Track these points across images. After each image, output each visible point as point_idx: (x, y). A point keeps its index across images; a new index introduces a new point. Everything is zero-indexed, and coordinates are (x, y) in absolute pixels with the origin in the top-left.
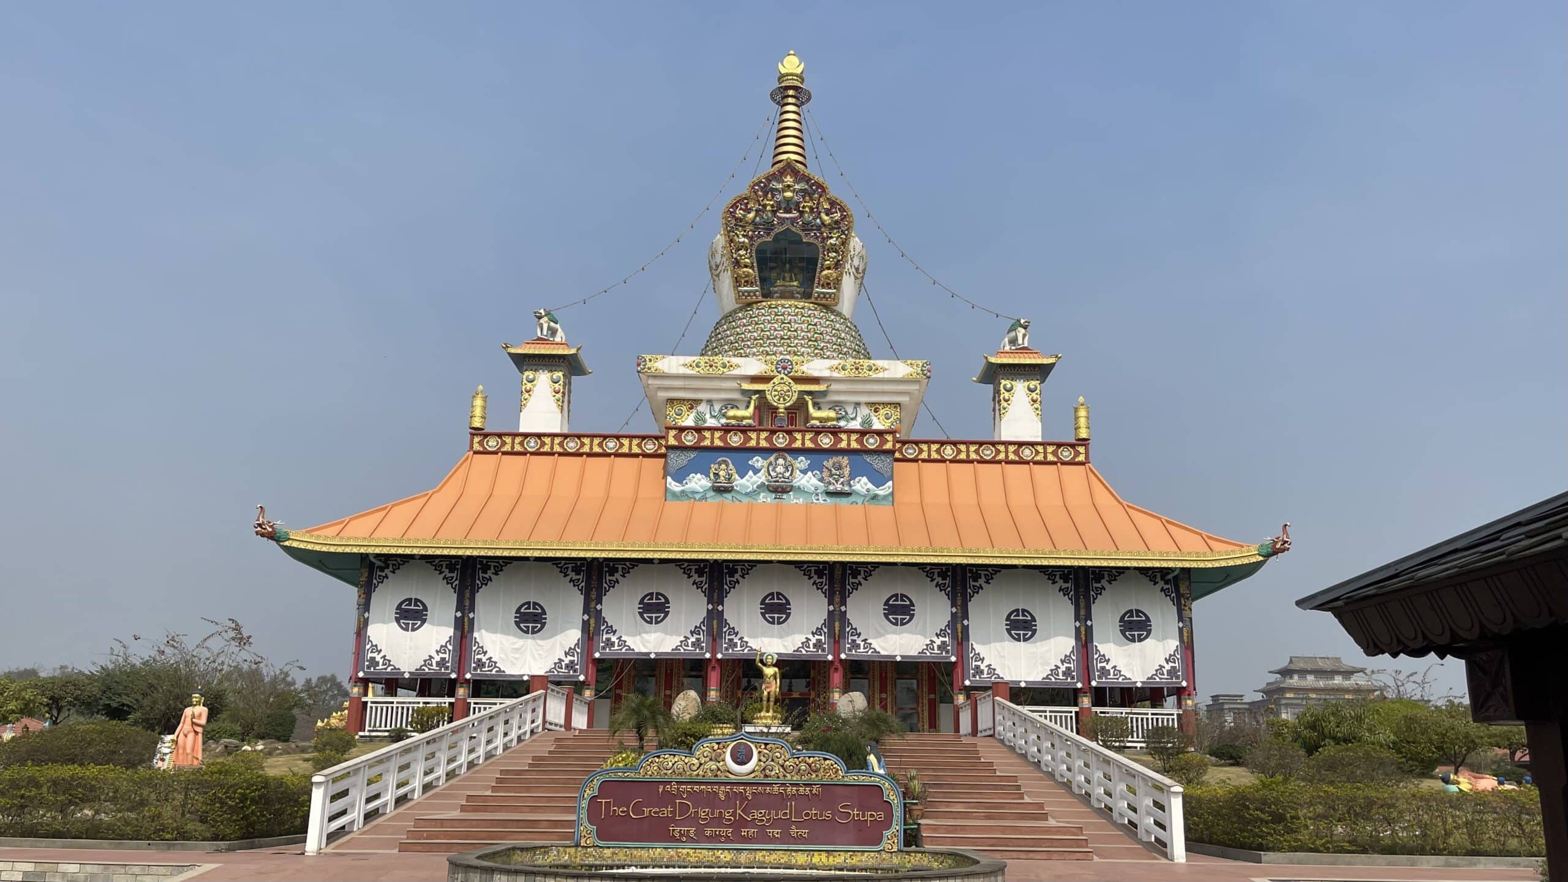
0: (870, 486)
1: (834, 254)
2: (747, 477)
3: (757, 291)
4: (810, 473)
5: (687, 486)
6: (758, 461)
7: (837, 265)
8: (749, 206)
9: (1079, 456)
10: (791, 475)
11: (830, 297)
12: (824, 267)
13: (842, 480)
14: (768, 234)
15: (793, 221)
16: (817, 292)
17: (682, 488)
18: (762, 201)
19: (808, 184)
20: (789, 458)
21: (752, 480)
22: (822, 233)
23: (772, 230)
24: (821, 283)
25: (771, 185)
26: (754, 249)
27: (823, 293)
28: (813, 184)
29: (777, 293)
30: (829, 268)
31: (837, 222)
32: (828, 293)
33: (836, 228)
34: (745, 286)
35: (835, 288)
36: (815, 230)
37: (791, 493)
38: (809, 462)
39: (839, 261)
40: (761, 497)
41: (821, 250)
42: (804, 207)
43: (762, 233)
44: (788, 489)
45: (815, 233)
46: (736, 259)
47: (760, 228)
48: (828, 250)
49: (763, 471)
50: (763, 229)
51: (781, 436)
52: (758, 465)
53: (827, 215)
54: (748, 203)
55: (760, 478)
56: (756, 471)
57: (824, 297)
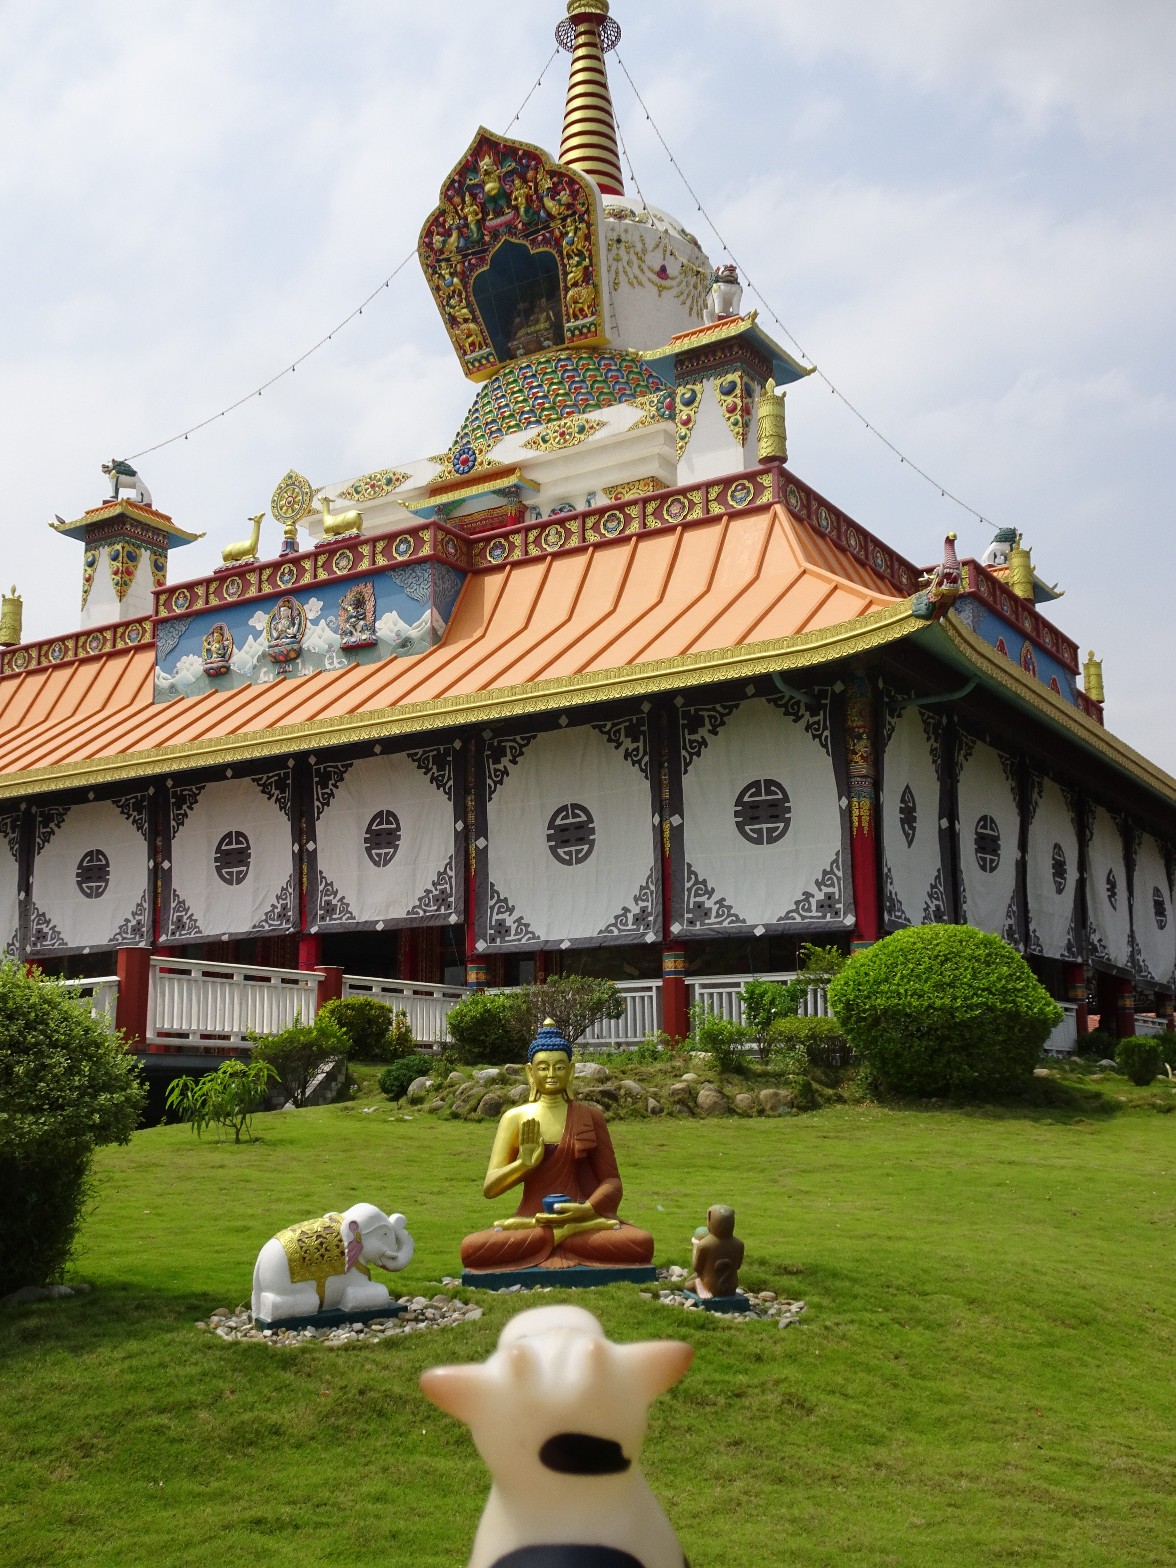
0: (402, 625)
1: (577, 259)
2: (246, 647)
3: (490, 354)
4: (323, 622)
5: (178, 677)
6: (259, 620)
7: (588, 276)
8: (447, 226)
9: (762, 493)
10: (298, 631)
11: (589, 331)
12: (569, 284)
13: (362, 623)
14: (483, 260)
15: (510, 228)
16: (569, 330)
17: (172, 681)
18: (462, 209)
19: (515, 160)
20: (296, 603)
21: (252, 651)
22: (552, 232)
23: (486, 251)
24: (571, 311)
25: (468, 182)
26: (470, 290)
27: (576, 328)
28: (521, 158)
29: (519, 348)
30: (575, 284)
31: (569, 206)
32: (584, 326)
33: (571, 215)
34: (472, 352)
35: (593, 314)
36: (542, 229)
37: (298, 661)
38: (322, 603)
39: (586, 268)
40: (262, 674)
41: (558, 259)
42: (516, 199)
43: (473, 261)
44: (293, 655)
45: (543, 235)
46: (450, 314)
47: (469, 254)
48: (568, 254)
49: (264, 633)
50: (473, 254)
51: (287, 571)
52: (259, 627)
53: (553, 198)
54: (445, 221)
55: (261, 645)
56: (257, 634)
57: (581, 333)
